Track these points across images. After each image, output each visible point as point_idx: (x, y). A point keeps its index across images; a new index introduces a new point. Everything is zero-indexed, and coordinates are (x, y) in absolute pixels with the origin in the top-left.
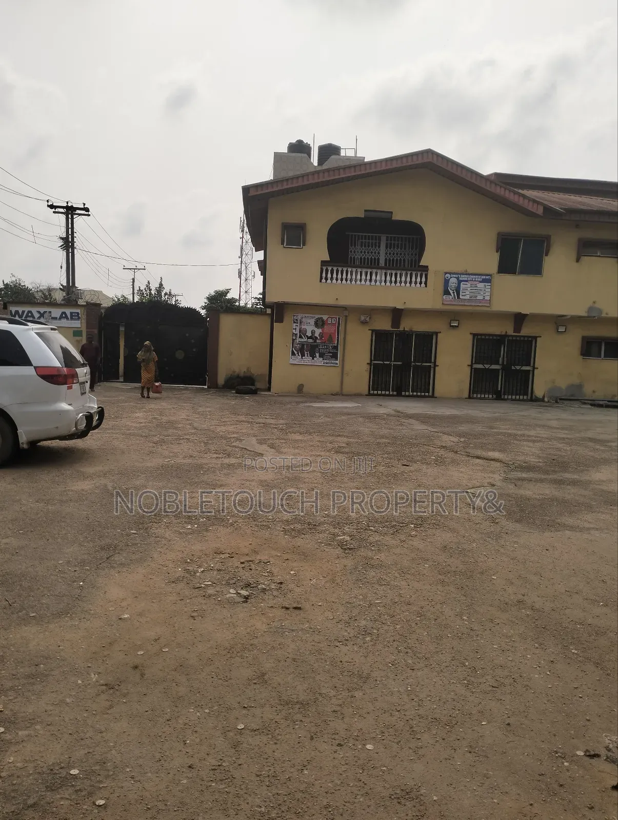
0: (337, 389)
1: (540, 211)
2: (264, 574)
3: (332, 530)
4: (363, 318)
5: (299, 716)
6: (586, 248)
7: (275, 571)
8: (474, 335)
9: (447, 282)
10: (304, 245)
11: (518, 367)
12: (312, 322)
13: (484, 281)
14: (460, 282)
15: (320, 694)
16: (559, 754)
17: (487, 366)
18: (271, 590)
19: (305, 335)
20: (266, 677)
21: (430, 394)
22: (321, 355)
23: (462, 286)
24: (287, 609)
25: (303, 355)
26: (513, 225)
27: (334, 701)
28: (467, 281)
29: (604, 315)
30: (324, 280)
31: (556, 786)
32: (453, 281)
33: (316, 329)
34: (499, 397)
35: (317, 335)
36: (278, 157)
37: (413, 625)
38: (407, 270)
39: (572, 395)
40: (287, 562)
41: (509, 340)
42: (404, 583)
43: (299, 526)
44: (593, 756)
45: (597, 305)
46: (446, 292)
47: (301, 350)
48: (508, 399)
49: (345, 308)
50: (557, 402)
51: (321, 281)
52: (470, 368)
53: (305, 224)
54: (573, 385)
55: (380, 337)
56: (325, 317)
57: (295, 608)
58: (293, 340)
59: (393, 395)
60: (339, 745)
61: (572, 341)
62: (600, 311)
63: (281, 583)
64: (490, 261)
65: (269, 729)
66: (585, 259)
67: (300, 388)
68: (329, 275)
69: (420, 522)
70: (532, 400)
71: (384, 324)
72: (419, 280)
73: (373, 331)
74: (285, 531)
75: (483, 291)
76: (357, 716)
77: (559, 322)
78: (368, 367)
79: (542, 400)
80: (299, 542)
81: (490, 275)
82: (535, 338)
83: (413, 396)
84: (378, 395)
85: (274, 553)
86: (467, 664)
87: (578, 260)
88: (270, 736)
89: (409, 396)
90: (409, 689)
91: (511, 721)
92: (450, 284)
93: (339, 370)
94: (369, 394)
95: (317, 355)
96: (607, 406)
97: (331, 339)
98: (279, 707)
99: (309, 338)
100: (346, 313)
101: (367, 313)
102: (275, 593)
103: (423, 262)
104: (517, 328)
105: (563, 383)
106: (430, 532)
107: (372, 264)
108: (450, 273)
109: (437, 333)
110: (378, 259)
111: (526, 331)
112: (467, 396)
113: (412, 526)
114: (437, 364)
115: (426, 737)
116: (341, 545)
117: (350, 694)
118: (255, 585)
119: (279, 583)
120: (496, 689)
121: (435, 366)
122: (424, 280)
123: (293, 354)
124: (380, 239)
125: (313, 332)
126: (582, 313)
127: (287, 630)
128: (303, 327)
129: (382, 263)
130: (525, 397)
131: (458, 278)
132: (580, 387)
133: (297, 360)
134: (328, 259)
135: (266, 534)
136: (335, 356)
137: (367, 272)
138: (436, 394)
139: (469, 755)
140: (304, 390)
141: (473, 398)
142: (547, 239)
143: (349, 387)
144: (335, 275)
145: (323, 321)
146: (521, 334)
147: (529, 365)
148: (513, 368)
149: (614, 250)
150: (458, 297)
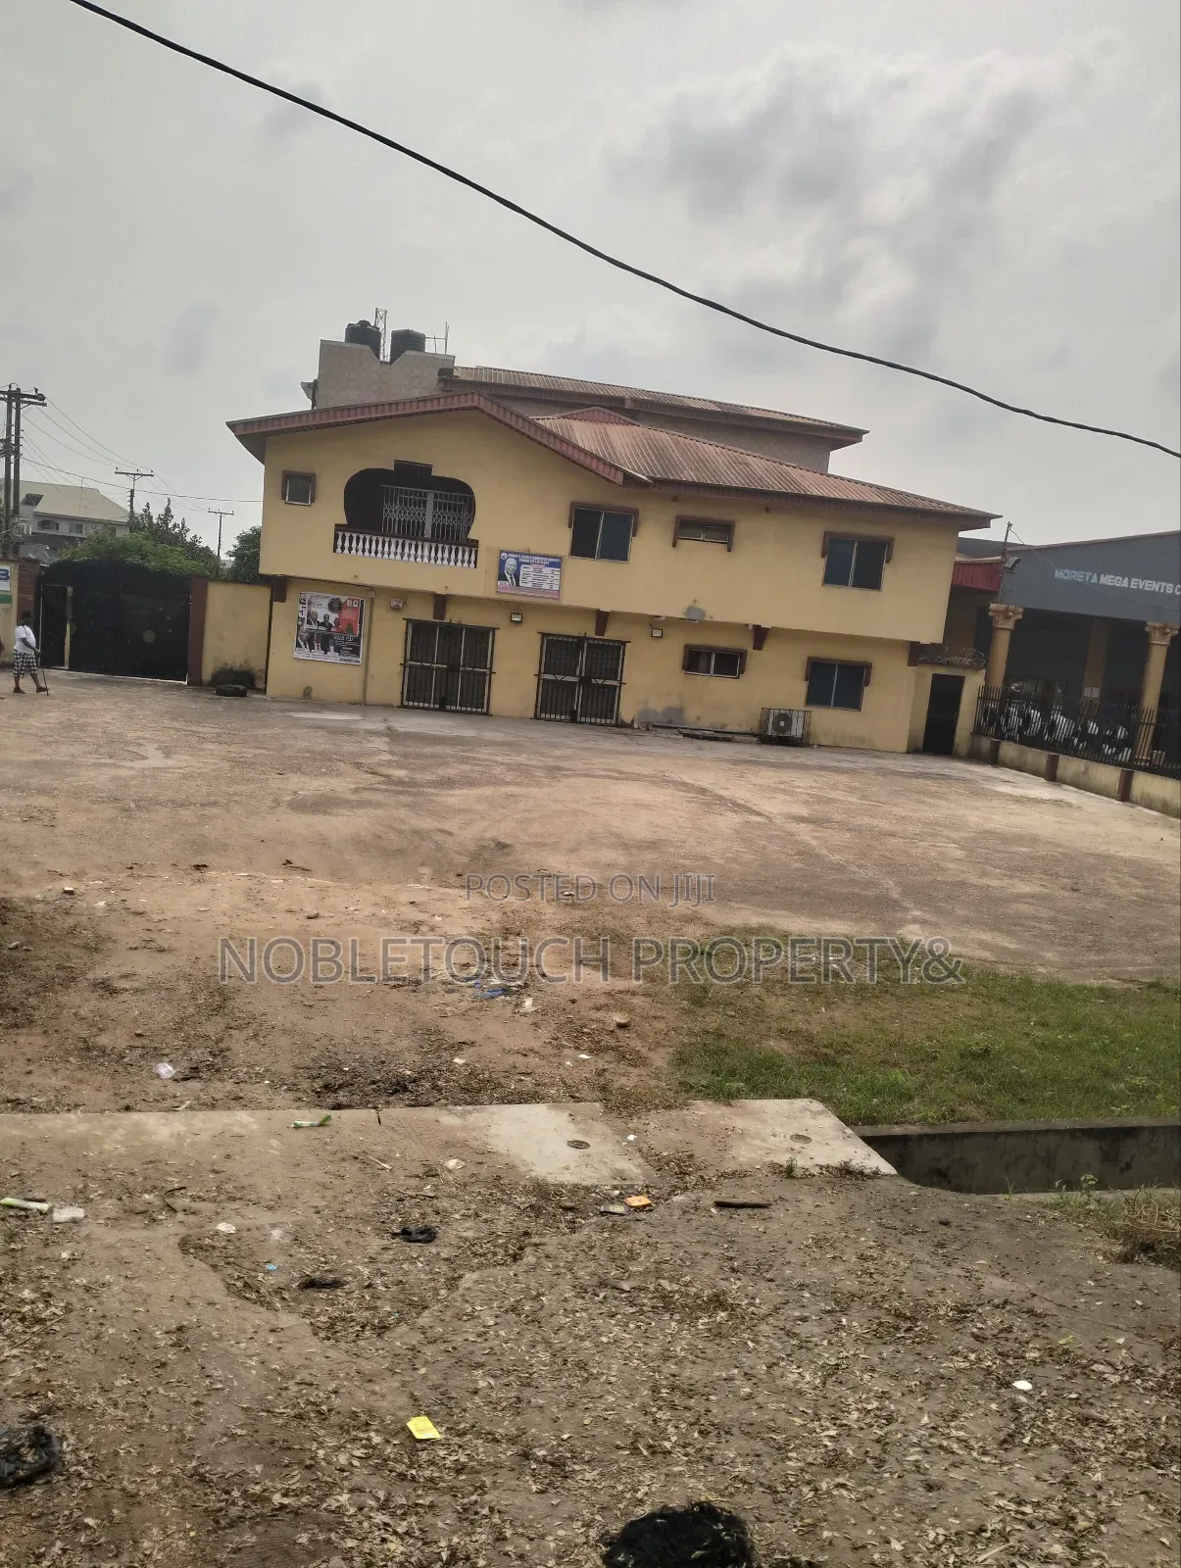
0: (357, 695)
1: (620, 478)
4: (394, 603)
6: (686, 529)
8: (544, 635)
9: (502, 563)
10: (313, 501)
11: (600, 681)
12: (325, 603)
13: (551, 565)
14: (519, 564)
17: (559, 677)
19: (315, 620)
21: (485, 710)
22: (338, 650)
23: (523, 570)
25: (312, 648)
26: (591, 494)
28: (529, 564)
29: (707, 618)
30: (339, 550)
32: (511, 563)
33: (329, 613)
34: (573, 719)
35: (331, 621)
36: (327, 348)
38: (451, 544)
39: (670, 722)
41: (589, 645)
45: (698, 605)
46: (502, 577)
47: (310, 641)
48: (583, 723)
49: (372, 588)
50: (648, 730)
51: (335, 551)
52: (536, 678)
53: (314, 475)
54: (670, 708)
55: (419, 633)
56: (343, 599)
58: (299, 627)
59: (434, 709)
61: (672, 651)
62: (703, 613)
64: (560, 540)
66: (684, 544)
67: (307, 693)
68: (347, 544)
70: (617, 726)
71: (425, 613)
72: (466, 558)
73: (408, 621)
75: (550, 578)
77: (655, 625)
78: (401, 668)
79: (630, 726)
81: (561, 558)
82: (624, 643)
83: (461, 712)
84: (413, 708)
87: (674, 545)
89: (456, 711)
92: (507, 566)
93: (361, 670)
94: (402, 706)
95: (332, 648)
96: (716, 739)
97: (350, 629)
99: (320, 624)
100: (372, 594)
101: (401, 597)
103: (472, 535)
104: (601, 629)
105: (658, 705)
107: (411, 533)
108: (508, 553)
109: (494, 630)
110: (424, 523)
111: (612, 633)
112: (531, 713)
114: (494, 670)
121: (491, 673)
122: (473, 558)
123: (298, 645)
124: (426, 495)
125: (326, 617)
126: (678, 614)
128: (313, 609)
129: (428, 533)
130: (608, 721)
131: (517, 559)
132: (681, 710)
133: (304, 653)
134: (344, 521)
136: (356, 651)
137: (390, 542)
138: (492, 710)
140: (314, 694)
141: (541, 719)
142: (636, 512)
143: (374, 695)
144: (354, 544)
145: (340, 604)
146: (605, 637)
147: (615, 679)
148: (593, 681)
149: (722, 533)
150: (518, 584)
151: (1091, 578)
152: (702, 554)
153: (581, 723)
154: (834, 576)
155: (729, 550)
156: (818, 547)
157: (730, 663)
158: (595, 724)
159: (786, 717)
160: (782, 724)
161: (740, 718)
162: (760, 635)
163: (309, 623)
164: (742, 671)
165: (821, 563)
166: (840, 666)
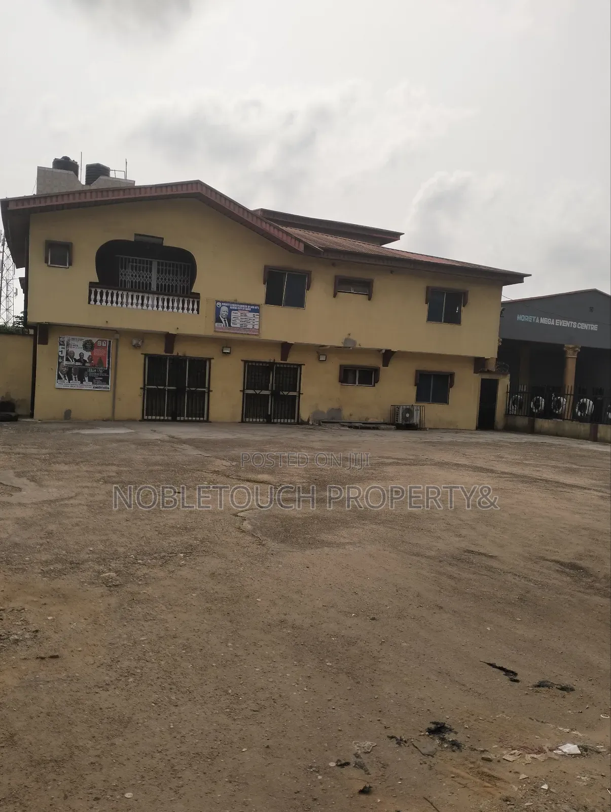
0: (109, 415)
1: (301, 248)
2: (17, 623)
3: (97, 567)
4: (135, 342)
5: (53, 776)
6: (342, 285)
7: (30, 618)
8: (245, 362)
9: (218, 310)
10: (70, 264)
11: (286, 393)
12: (81, 344)
13: (252, 311)
14: (230, 311)
15: (77, 747)
16: (314, 769)
17: (258, 392)
18: (25, 640)
19: (72, 358)
20: (16, 738)
21: (205, 419)
22: (91, 379)
23: (233, 314)
24: (43, 658)
25: (70, 379)
26: (279, 260)
27: (92, 752)
28: (237, 310)
29: (358, 346)
30: (92, 302)
31: (310, 800)
32: (224, 309)
33: (84, 352)
34: (269, 421)
35: (86, 358)
36: (41, 171)
37: (178, 659)
38: (179, 296)
39: (333, 418)
40: (44, 606)
41: (277, 368)
42: (171, 616)
43: (59, 566)
44: (342, 766)
45: (351, 337)
46: (218, 320)
47: (69, 374)
48: (276, 423)
49: (115, 331)
50: (320, 425)
51: (89, 303)
52: (242, 393)
53: (71, 243)
54: (333, 409)
55: (154, 364)
56: (94, 340)
57: (52, 657)
58: (59, 363)
59: (168, 420)
60: (97, 799)
61: (331, 370)
62: (354, 342)
63: (37, 631)
64: (259, 293)
65: (17, 796)
66: (340, 295)
67: (68, 414)
68: (98, 297)
69: (190, 551)
70: (298, 423)
71: (158, 349)
72: (191, 306)
73: (146, 355)
74: (43, 573)
75: (252, 321)
76: (116, 765)
77: (321, 352)
78: (142, 391)
79: (307, 423)
80: (59, 583)
81: (258, 306)
82: (300, 365)
83: (188, 421)
84: (152, 420)
85: (30, 598)
86: (230, 691)
87: (335, 296)
88: (18, 804)
89: (184, 421)
90: (172, 726)
91: (270, 743)
92: (222, 312)
93: (111, 394)
94: (143, 420)
95: (86, 379)
96: (363, 428)
97: (101, 362)
98: (30, 769)
99: (76, 361)
100: (117, 336)
101: (139, 337)
102: (29, 643)
103: (195, 289)
104: (284, 356)
105: (324, 408)
106: (199, 559)
107: (143, 288)
108: (222, 302)
109: (210, 359)
110: (150, 283)
111: (292, 359)
112: (239, 419)
113: (182, 555)
114: (211, 389)
115: (188, 775)
116: (107, 583)
117: (109, 742)
118: (5, 637)
119: (34, 632)
120: (257, 713)
121: (209, 391)
122: (196, 307)
123: (59, 378)
124: (151, 263)
125: (81, 355)
126: (339, 343)
127: (41, 683)
128: (70, 349)
129: (154, 288)
130: (293, 421)
131: (228, 307)
132: (339, 410)
133: (65, 384)
134: (98, 281)
135: (20, 577)
136: (105, 380)
137: (139, 296)
138: (211, 419)
139: (229, 785)
140: (73, 415)
141: (246, 422)
142: (308, 274)
143: (121, 413)
144: (104, 298)
145: (92, 344)
146: (288, 361)
147: (295, 391)
148: (281, 393)
149: (365, 288)
150: (230, 325)
151: (535, 319)
152: (353, 301)
153: (274, 423)
154: (433, 316)
155: (369, 299)
156: (422, 297)
157: (368, 376)
158: (284, 423)
159: (409, 410)
160: (408, 415)
161: (376, 414)
162: (388, 356)
163: (67, 360)
164: (377, 381)
165: (425, 308)
166: (434, 375)
